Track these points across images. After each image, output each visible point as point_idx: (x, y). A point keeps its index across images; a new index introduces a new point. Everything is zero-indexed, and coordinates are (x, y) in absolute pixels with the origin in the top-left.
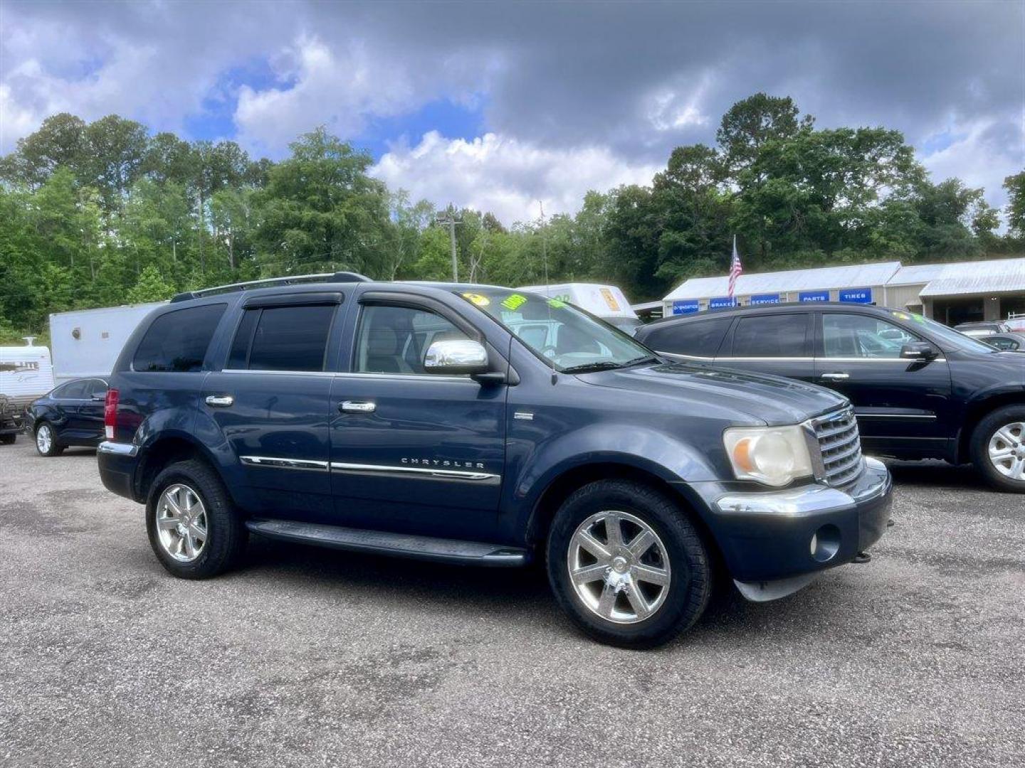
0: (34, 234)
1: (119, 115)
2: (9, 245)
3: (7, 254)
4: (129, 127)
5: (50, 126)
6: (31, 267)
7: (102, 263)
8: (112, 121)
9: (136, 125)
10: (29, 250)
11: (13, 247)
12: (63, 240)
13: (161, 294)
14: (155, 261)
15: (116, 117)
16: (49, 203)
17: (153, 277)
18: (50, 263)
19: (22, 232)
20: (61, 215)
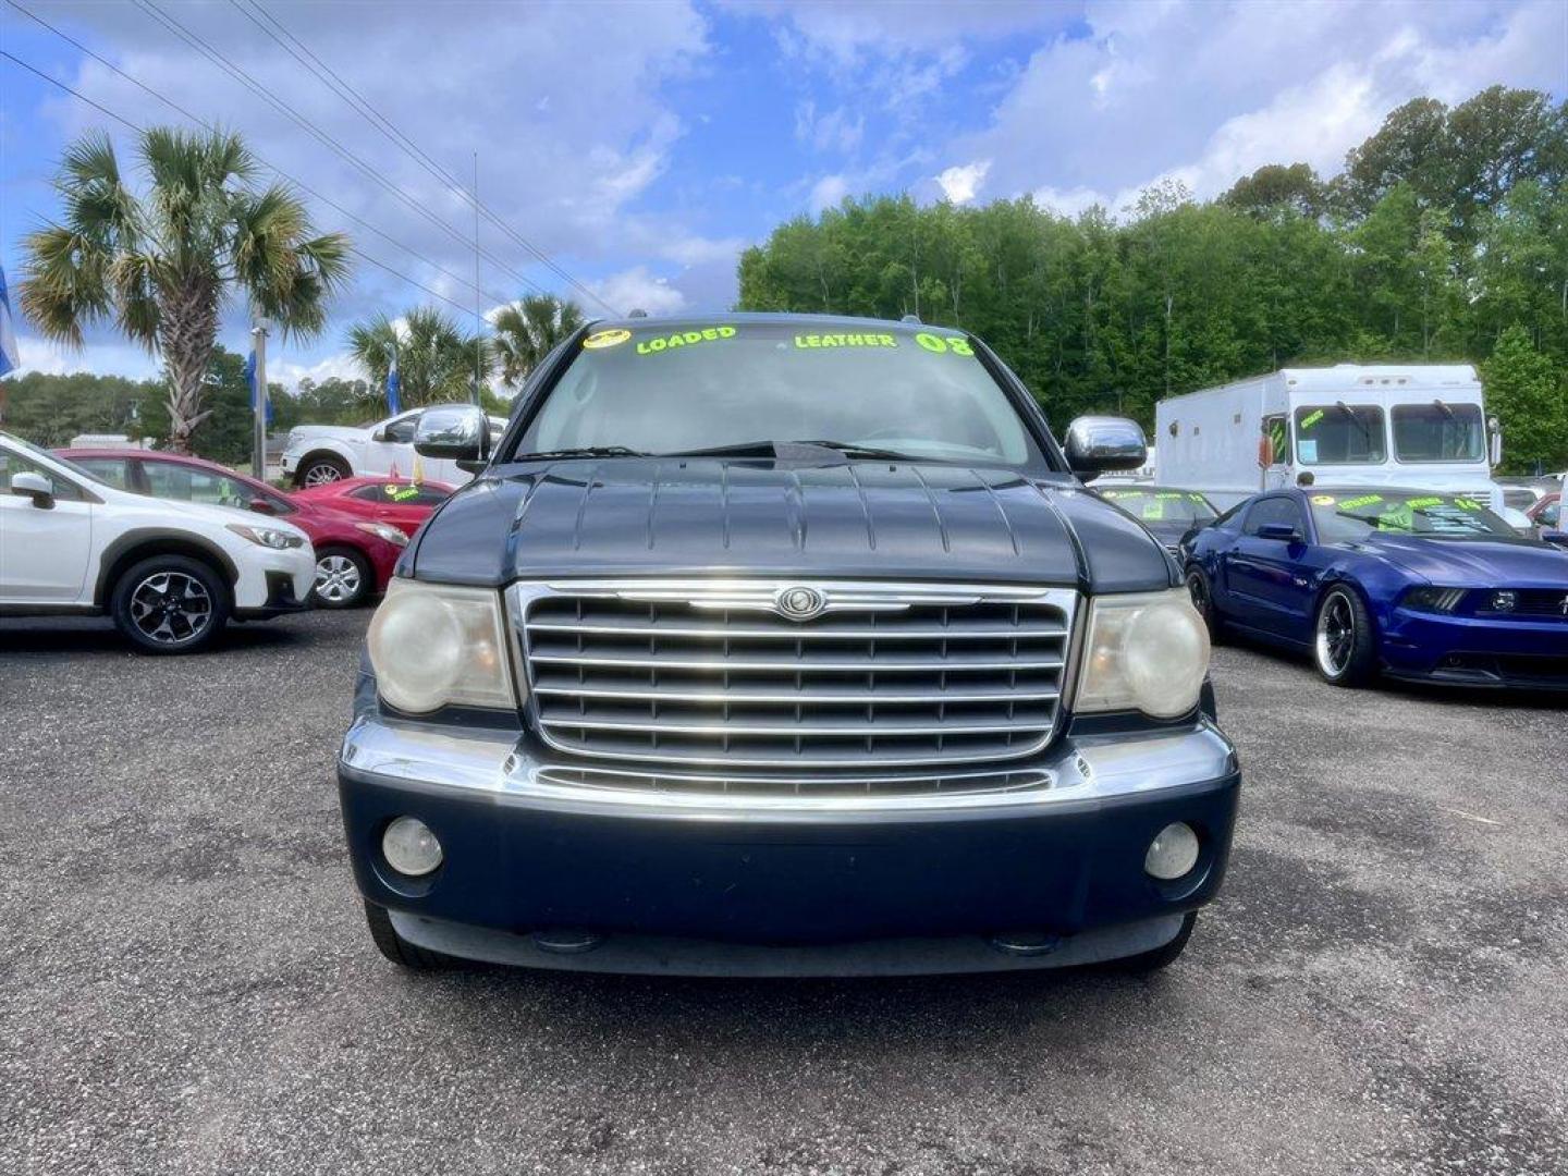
0: (1344, 290)
1: (1503, 85)
2: (1308, 309)
3: (1303, 321)
4: (1519, 101)
5: (1394, 123)
6: (1335, 338)
7: (1440, 326)
8: (1492, 97)
9: (1529, 96)
10: (1335, 313)
11: (1313, 311)
12: (1383, 294)
13: (1526, 370)
14: (1527, 318)
15: (1498, 89)
16: (1371, 241)
17: (1517, 343)
18: (1361, 330)
19: (1328, 288)
20: (1386, 257)
